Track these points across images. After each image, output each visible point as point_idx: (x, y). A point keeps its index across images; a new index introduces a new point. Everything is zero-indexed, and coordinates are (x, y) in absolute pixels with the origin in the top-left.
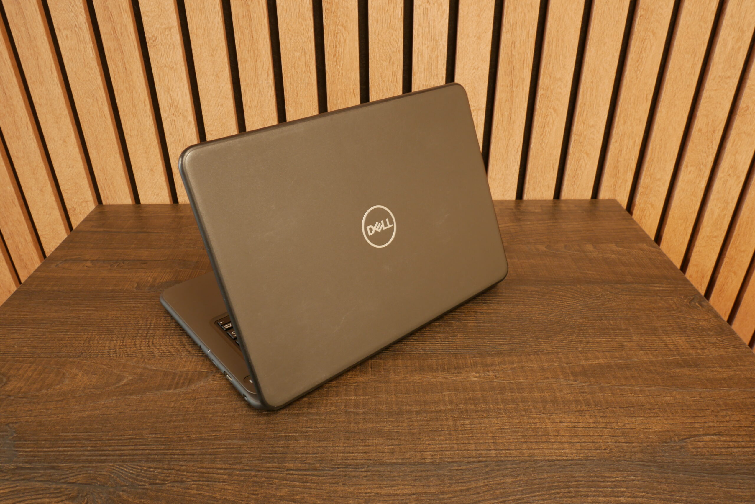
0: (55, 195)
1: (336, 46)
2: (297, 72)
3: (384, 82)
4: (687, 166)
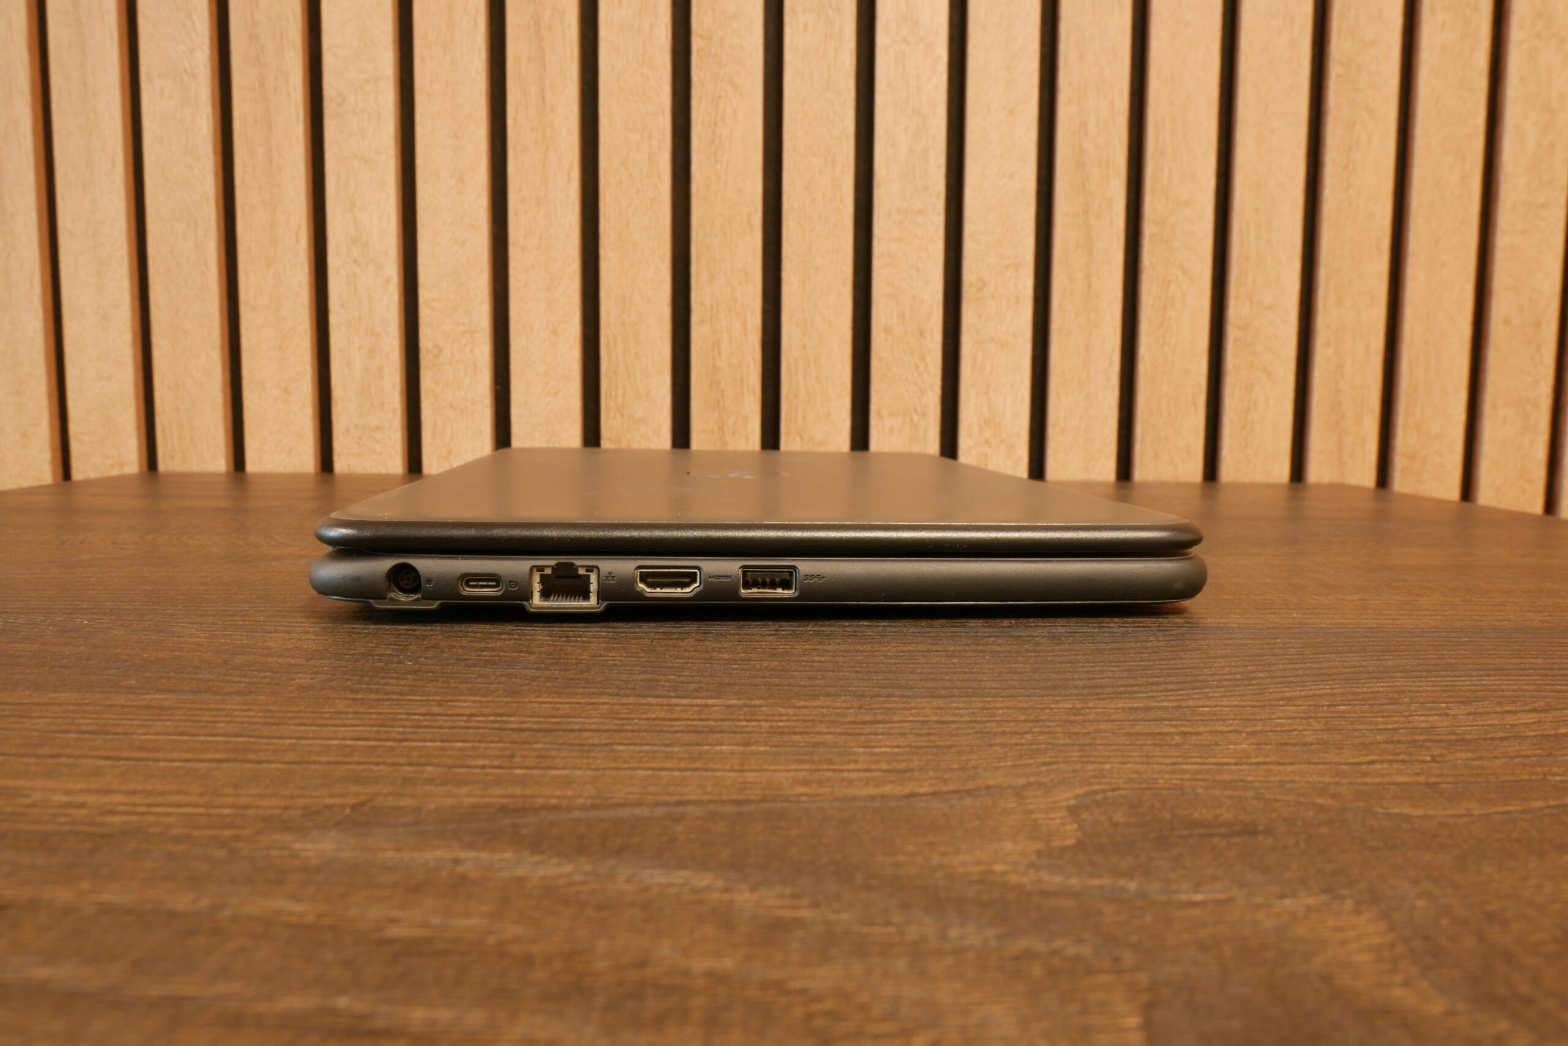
1: (715, 124)
2: (631, 175)
3: (814, 200)
4: (1495, 406)
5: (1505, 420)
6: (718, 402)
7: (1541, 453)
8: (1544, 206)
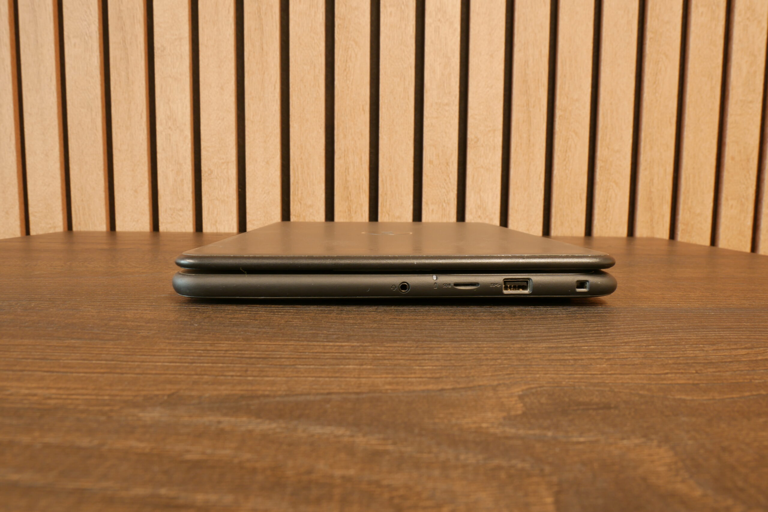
0: (21, 220)
1: (347, 61)
2: (305, 86)
5: (732, 207)
6: (348, 198)
7: (750, 222)
8: (751, 102)
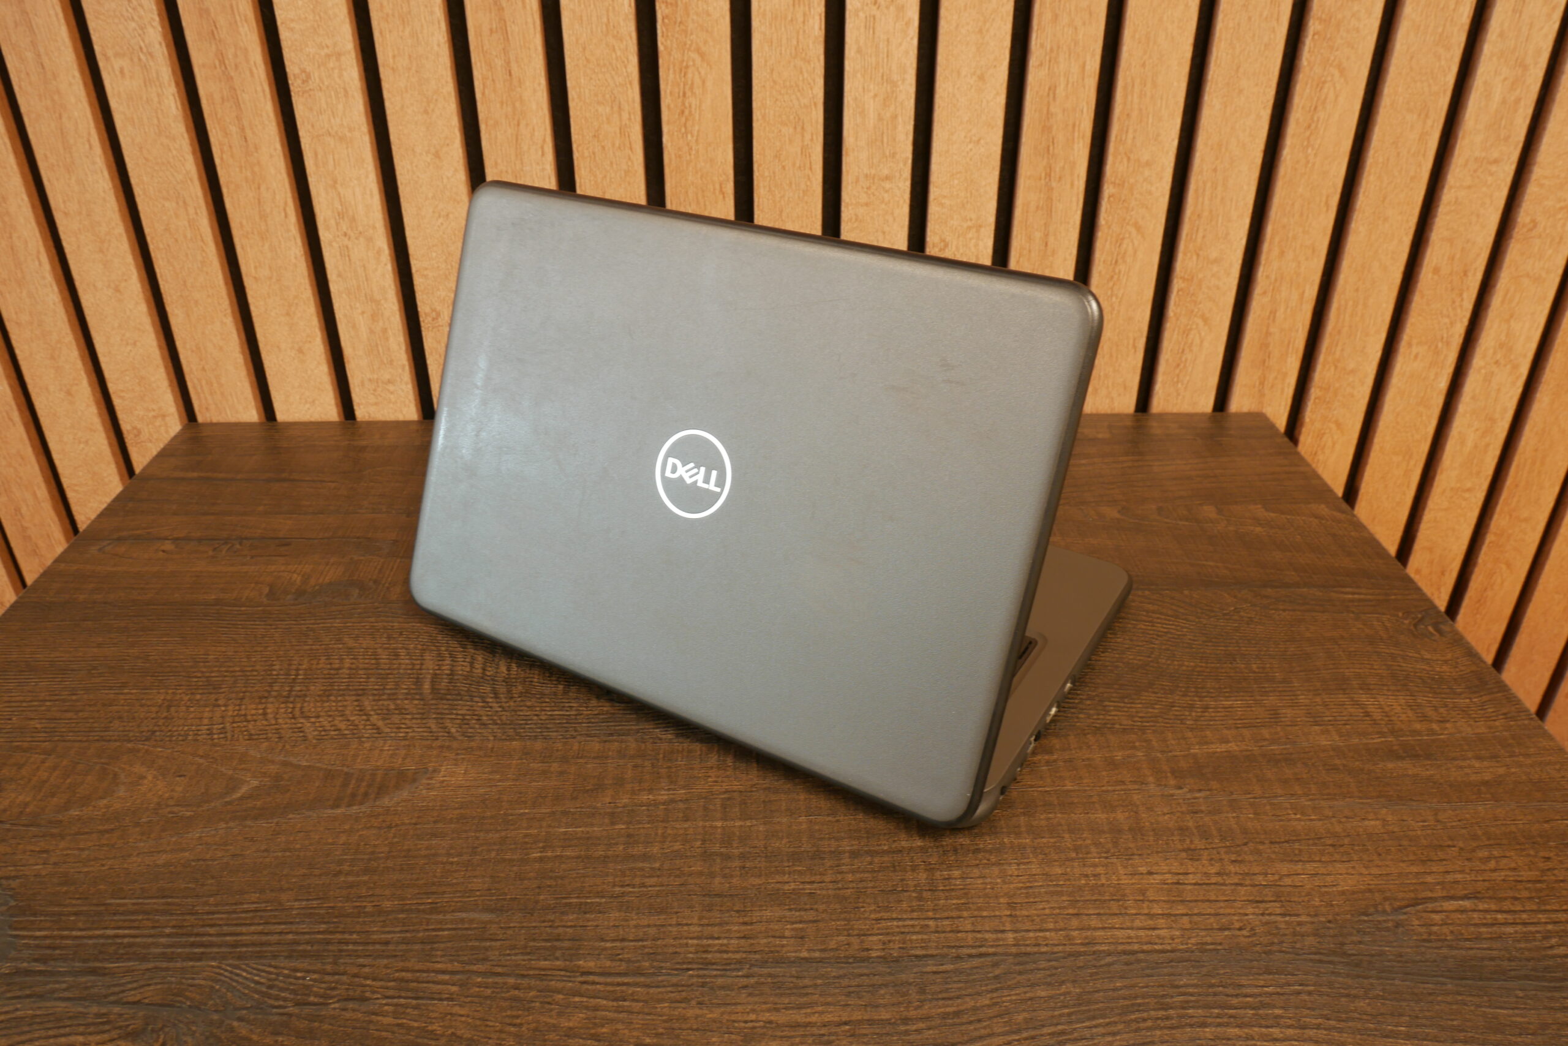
1: (684, 94)
2: (603, 148)
3: (784, 168)
4: (1410, 345)
5: (1416, 356)
7: (1443, 383)
8: (1496, 161)
